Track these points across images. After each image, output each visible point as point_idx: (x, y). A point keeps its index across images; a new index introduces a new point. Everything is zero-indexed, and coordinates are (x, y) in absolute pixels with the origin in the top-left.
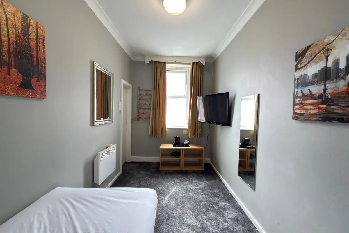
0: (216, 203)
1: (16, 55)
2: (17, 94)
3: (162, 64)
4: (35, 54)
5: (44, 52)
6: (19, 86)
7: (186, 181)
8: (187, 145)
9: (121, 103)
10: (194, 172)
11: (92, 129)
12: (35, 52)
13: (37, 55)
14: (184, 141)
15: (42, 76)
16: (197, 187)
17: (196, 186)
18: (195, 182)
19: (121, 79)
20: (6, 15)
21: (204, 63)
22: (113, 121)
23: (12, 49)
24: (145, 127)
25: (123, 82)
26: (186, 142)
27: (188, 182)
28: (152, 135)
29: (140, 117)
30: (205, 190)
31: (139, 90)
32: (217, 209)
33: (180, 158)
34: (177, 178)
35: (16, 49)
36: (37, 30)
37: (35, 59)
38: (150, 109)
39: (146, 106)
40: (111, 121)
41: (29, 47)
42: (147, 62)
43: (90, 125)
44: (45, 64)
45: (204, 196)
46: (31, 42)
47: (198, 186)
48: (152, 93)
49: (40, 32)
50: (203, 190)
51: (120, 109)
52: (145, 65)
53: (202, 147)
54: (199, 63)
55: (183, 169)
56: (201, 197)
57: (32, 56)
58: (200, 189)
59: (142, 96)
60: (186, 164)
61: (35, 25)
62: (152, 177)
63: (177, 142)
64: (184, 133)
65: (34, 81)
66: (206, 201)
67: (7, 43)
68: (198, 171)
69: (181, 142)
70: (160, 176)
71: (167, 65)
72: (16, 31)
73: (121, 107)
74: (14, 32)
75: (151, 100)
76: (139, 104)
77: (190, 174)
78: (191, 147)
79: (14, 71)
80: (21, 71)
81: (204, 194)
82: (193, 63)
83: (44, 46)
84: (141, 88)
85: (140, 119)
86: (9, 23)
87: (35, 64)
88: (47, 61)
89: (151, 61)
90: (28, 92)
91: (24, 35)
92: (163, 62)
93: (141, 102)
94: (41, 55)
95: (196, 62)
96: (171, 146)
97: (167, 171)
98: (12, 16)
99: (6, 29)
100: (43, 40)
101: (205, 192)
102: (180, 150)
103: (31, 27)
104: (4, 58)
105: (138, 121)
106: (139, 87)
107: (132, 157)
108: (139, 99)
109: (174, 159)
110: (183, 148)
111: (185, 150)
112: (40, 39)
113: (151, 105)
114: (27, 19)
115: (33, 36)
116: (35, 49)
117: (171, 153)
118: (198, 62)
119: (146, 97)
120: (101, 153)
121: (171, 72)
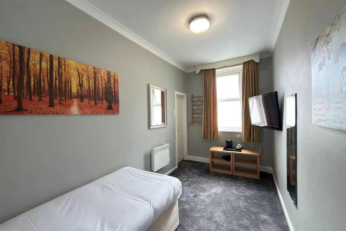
0: (256, 214)
1: (105, 94)
2: (106, 113)
3: (211, 71)
4: (114, 91)
5: (118, 88)
6: (107, 109)
7: (232, 186)
8: (240, 150)
9: (175, 110)
10: (245, 179)
11: (149, 131)
12: (114, 89)
13: (115, 90)
14: (237, 145)
15: (117, 102)
16: (241, 194)
17: (240, 192)
18: (242, 189)
19: (174, 91)
20: (101, 76)
21: (257, 60)
22: (167, 125)
23: (103, 91)
24: (199, 130)
25: (177, 93)
26: (239, 146)
27: (234, 187)
28: (205, 138)
29: (194, 122)
30: (249, 199)
31: (193, 97)
32: (254, 220)
33: (230, 162)
34: (224, 181)
35: (105, 90)
36: (114, 77)
37: (113, 93)
38: (202, 114)
39: (199, 111)
40: (166, 125)
41: (111, 88)
42: (198, 72)
43: (148, 129)
44: (118, 94)
45: (245, 204)
46: (112, 85)
47: (243, 193)
48: (203, 99)
49: (116, 77)
50: (247, 198)
51: (175, 116)
52: (197, 74)
53: (257, 153)
54: (252, 61)
55: (234, 174)
56: (242, 204)
57: (112, 92)
58: (243, 196)
59: (195, 102)
60: (237, 169)
61: (113, 75)
62: (200, 175)
63: (229, 145)
64: (237, 137)
65: (113, 105)
66: (245, 208)
67: (101, 89)
68: (251, 179)
69: (233, 146)
70: (207, 176)
71: (217, 71)
72: (105, 81)
73: (175, 114)
74: (104, 83)
75: (203, 105)
76: (193, 110)
77: (240, 180)
78: (244, 152)
79: (104, 102)
80: (107, 101)
81: (247, 202)
82: (244, 63)
83: (118, 85)
84: (194, 96)
85: (194, 123)
86: (102, 79)
87: (114, 95)
88: (119, 93)
89: (201, 70)
90: (111, 111)
91: (108, 82)
92: (213, 69)
93: (195, 107)
94: (116, 90)
95: (248, 61)
96: (221, 149)
97: (215, 173)
98: (103, 75)
99: (101, 82)
100: (117, 81)
101: (249, 201)
102: (230, 154)
103: (111, 77)
104: (101, 96)
105: (193, 124)
106: (192, 95)
107: (189, 156)
108: (193, 105)
109: (225, 162)
110: (233, 152)
111: (235, 154)
112: (116, 81)
113: (202, 109)
114: (110, 74)
115: (112, 81)
116: (113, 88)
117: (222, 157)
118: (250, 61)
119: (199, 103)
120: (155, 149)
121: (222, 76)
